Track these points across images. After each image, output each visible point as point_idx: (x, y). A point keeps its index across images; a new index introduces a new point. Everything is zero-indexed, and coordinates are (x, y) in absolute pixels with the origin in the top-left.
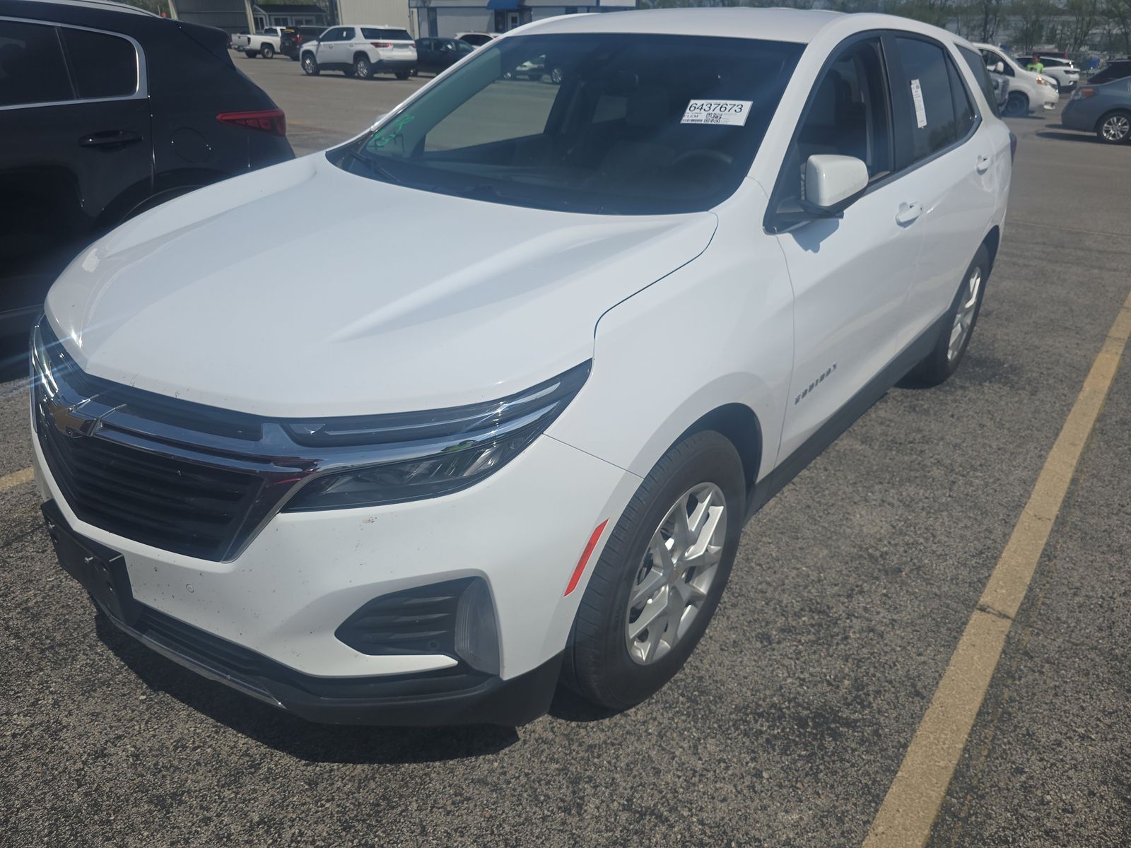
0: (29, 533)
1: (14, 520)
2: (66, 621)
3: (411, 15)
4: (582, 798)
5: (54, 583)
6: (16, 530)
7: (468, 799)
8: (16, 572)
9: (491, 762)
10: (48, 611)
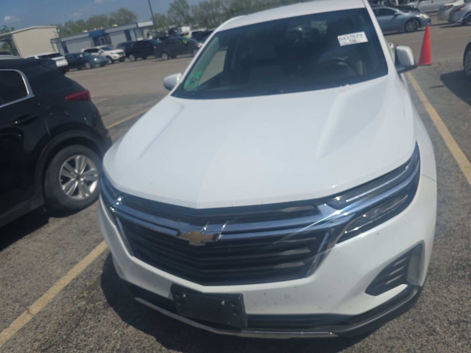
0: (83, 316)
1: (69, 313)
2: (144, 348)
3: (53, 47)
4: (432, 327)
5: (120, 333)
6: (75, 316)
7: (393, 347)
8: (95, 335)
9: (386, 329)
10: (130, 347)
